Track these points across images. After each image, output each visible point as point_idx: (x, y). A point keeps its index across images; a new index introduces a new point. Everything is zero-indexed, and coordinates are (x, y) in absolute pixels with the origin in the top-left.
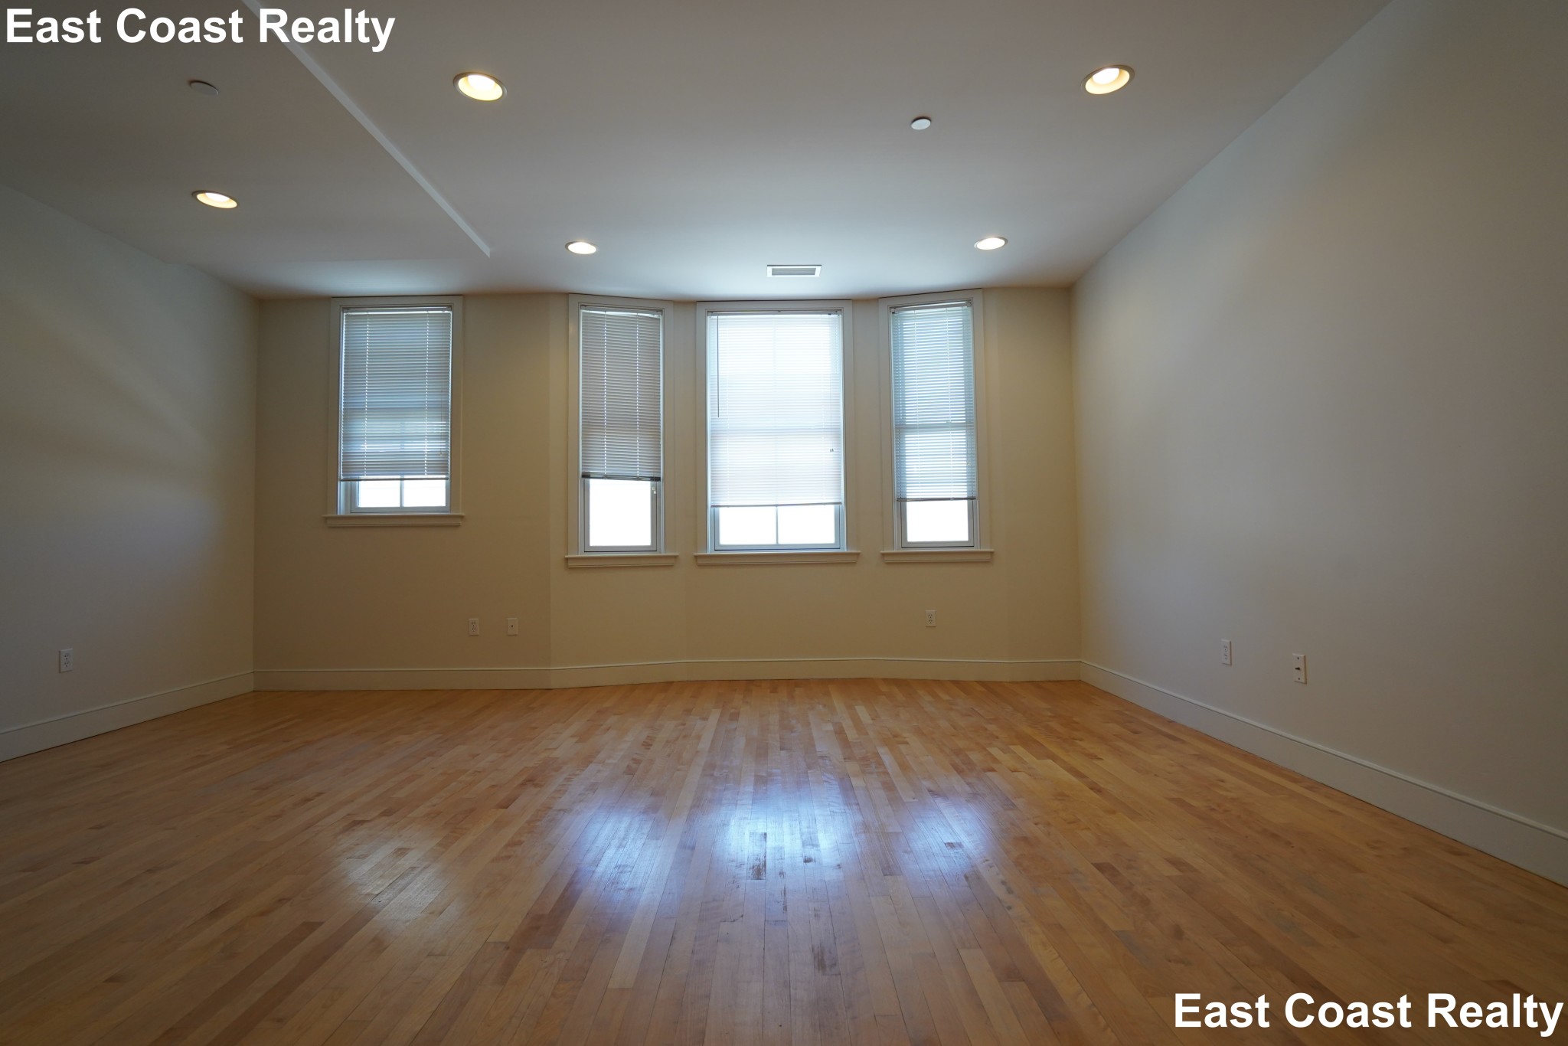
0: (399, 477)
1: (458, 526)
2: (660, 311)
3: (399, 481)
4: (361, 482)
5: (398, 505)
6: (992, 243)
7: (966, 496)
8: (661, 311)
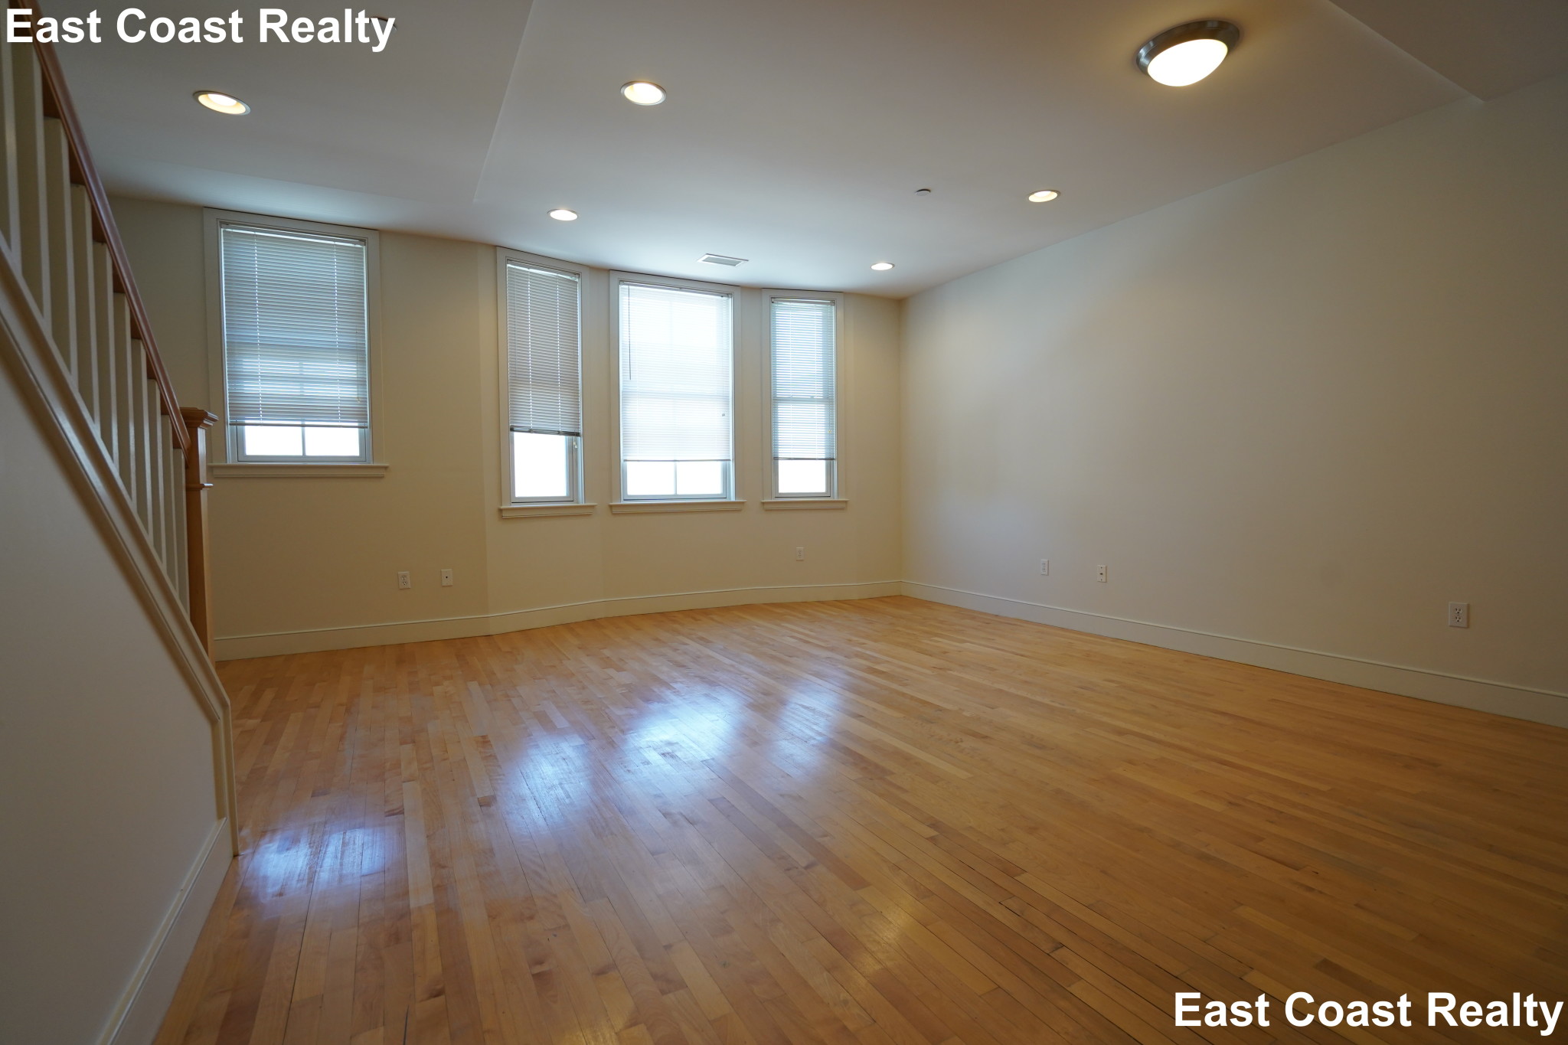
0: (299, 423)
1: (382, 477)
2: (577, 274)
3: (300, 428)
4: (246, 427)
5: (300, 453)
6: (883, 267)
7: (824, 457)
8: (579, 274)
